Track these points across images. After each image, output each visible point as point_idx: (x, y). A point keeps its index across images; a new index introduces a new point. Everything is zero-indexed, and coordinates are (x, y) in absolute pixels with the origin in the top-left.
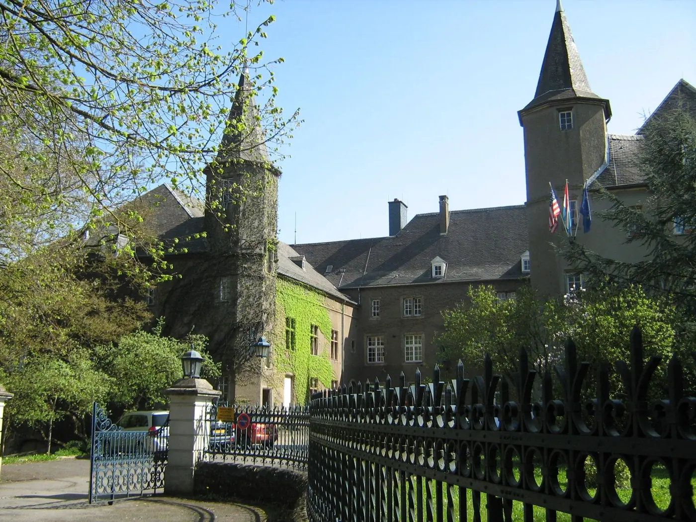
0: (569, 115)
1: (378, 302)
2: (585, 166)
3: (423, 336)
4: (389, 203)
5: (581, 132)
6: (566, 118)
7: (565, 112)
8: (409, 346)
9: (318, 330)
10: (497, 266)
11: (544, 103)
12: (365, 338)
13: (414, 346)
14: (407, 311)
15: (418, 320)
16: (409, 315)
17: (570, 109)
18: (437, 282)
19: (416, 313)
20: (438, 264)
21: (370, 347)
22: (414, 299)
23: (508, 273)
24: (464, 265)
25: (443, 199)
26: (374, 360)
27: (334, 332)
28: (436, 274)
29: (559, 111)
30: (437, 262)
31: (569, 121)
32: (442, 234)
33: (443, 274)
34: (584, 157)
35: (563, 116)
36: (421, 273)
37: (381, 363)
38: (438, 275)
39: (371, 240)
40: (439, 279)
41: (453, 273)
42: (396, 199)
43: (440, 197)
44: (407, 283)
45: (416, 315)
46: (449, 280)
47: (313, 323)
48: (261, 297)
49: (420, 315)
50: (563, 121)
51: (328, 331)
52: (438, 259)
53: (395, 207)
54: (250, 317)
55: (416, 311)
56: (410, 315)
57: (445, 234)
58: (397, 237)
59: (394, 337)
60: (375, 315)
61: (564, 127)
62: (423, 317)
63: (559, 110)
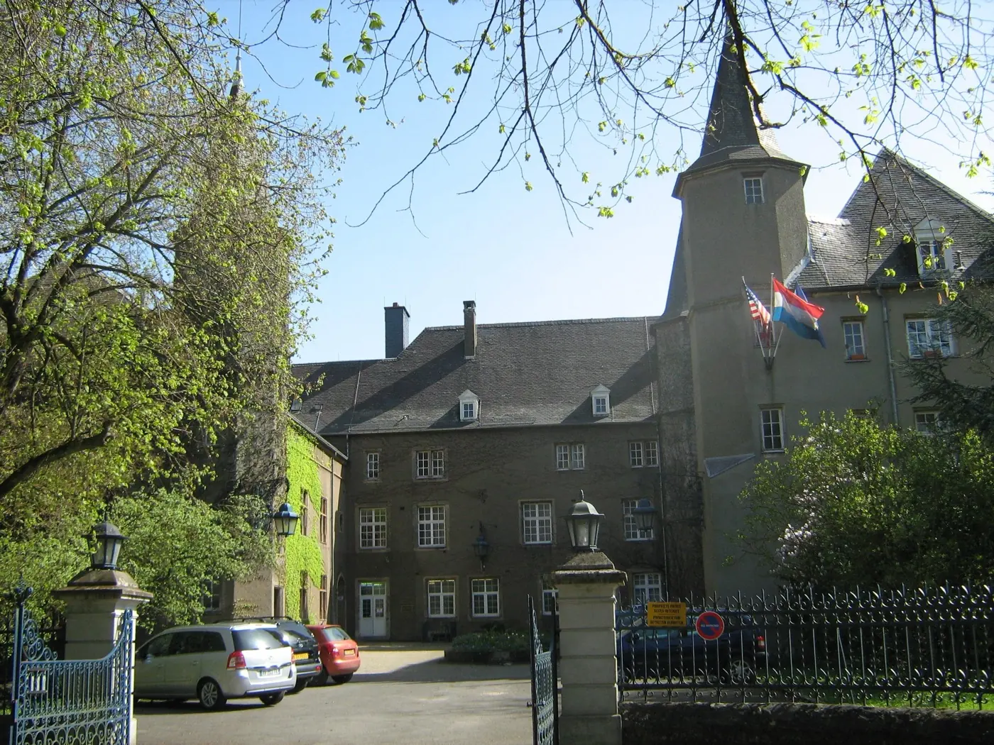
0: (757, 183)
1: (376, 456)
2: (784, 256)
3: (446, 508)
4: (385, 308)
5: (777, 208)
6: (753, 187)
7: (753, 179)
8: (425, 522)
9: (308, 496)
10: (555, 405)
11: (723, 164)
12: (357, 510)
13: (432, 522)
14: (421, 471)
15: (439, 483)
16: (424, 476)
17: (760, 174)
18: (467, 427)
19: (435, 473)
20: (468, 401)
21: (364, 524)
22: (432, 452)
23: (574, 416)
24: (506, 403)
25: (469, 305)
26: (370, 544)
27: (324, 501)
28: (466, 416)
29: (744, 177)
30: (469, 398)
31: (758, 191)
32: (467, 357)
33: (475, 416)
34: (781, 245)
35: (749, 183)
36: (441, 413)
37: (379, 549)
38: (469, 418)
39: (359, 362)
40: (471, 422)
41: (490, 414)
42: (395, 304)
43: (464, 302)
44: (425, 427)
45: (435, 477)
46: (486, 425)
47: (303, 486)
48: (272, 439)
49: (441, 476)
50: (750, 191)
51: (317, 498)
52: (468, 393)
53: (395, 316)
54: (256, 470)
55: (435, 470)
56: (426, 477)
57: (472, 357)
58: (399, 359)
59: (402, 508)
60: (371, 476)
61: (750, 199)
62: (447, 480)
63: (745, 175)
